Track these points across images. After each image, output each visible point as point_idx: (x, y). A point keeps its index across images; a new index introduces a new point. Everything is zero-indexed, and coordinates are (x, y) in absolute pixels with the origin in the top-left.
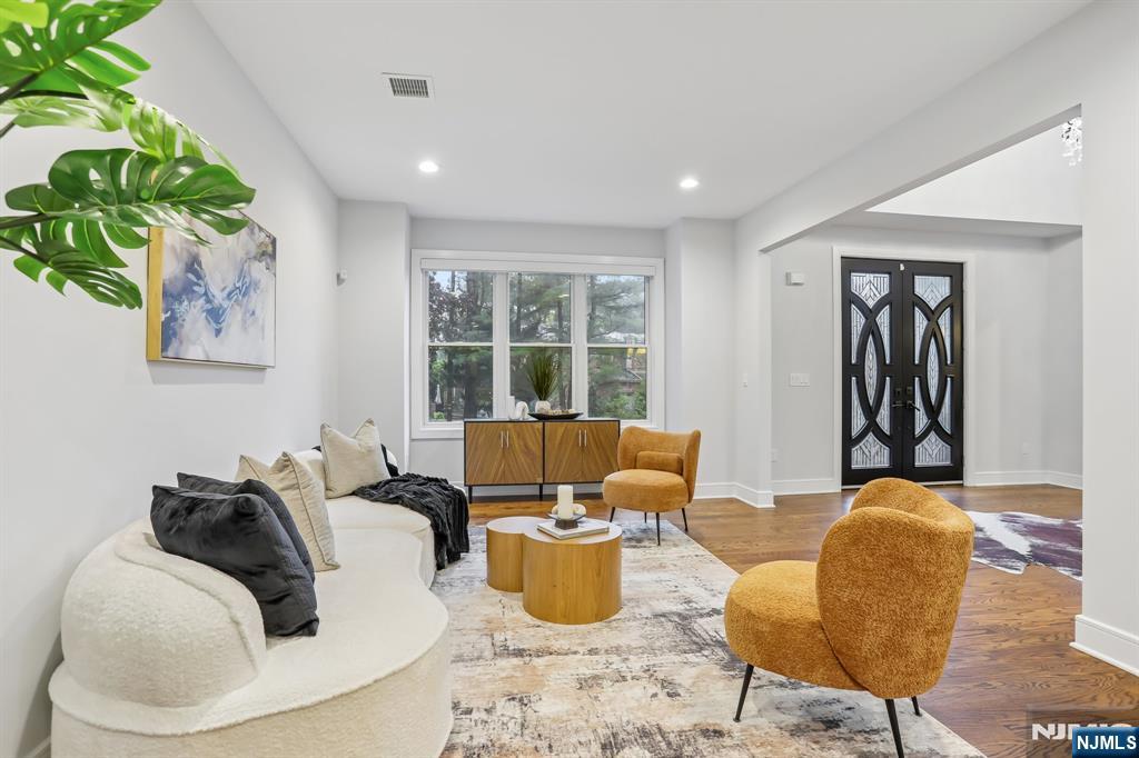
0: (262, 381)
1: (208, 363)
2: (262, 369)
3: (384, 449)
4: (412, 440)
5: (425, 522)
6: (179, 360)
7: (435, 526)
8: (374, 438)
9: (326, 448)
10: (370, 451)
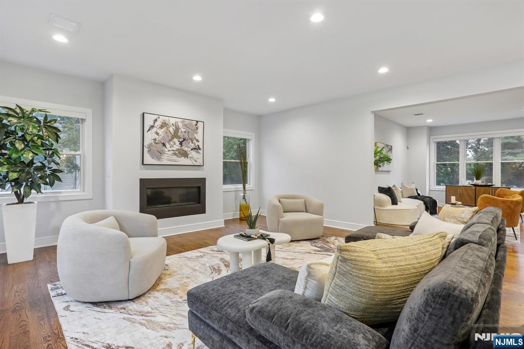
0: (389, 174)
1: (382, 171)
2: (389, 171)
3: (417, 190)
4: (430, 190)
5: (423, 202)
6: (379, 171)
7: (424, 203)
8: (414, 186)
9: (403, 188)
10: (412, 189)
